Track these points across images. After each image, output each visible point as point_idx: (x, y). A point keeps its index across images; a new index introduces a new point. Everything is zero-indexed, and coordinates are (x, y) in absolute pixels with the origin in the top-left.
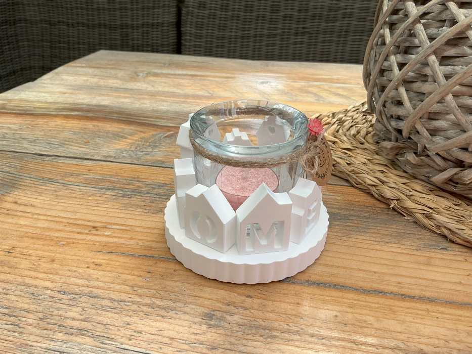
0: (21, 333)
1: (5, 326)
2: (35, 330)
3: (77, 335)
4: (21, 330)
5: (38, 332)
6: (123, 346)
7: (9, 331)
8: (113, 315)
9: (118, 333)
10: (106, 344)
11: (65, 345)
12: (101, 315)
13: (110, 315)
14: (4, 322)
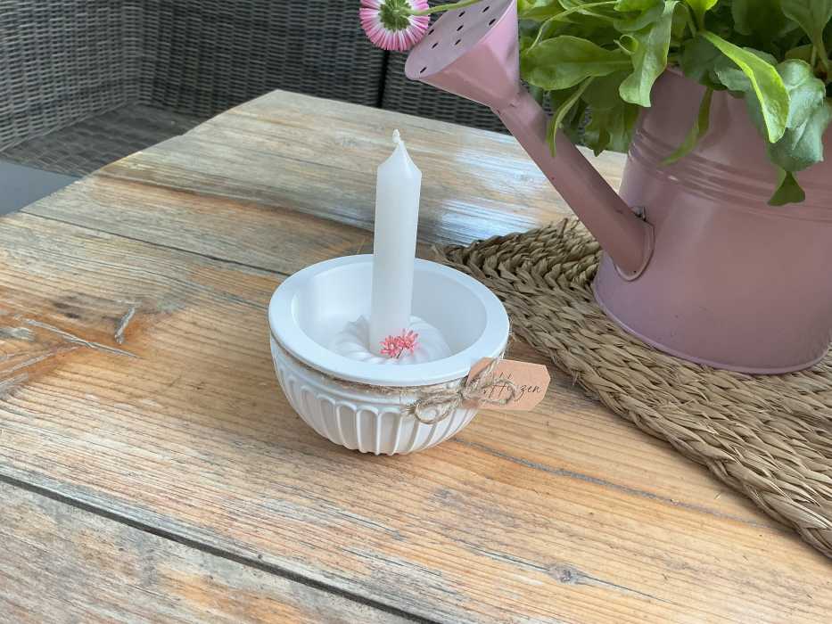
0: (227, 484)
1: (207, 475)
2: (242, 483)
3: (292, 494)
4: (228, 481)
5: (246, 485)
6: (346, 513)
7: (213, 480)
8: (332, 477)
9: (338, 497)
10: (325, 508)
11: (279, 503)
12: (318, 476)
13: (328, 476)
14: (206, 470)
